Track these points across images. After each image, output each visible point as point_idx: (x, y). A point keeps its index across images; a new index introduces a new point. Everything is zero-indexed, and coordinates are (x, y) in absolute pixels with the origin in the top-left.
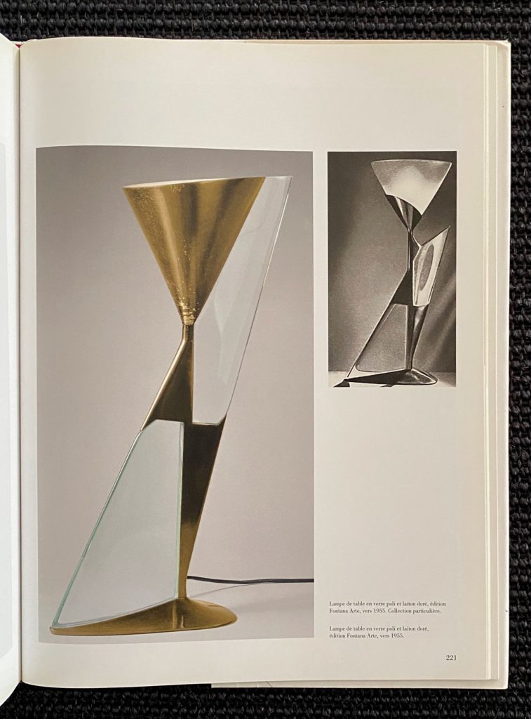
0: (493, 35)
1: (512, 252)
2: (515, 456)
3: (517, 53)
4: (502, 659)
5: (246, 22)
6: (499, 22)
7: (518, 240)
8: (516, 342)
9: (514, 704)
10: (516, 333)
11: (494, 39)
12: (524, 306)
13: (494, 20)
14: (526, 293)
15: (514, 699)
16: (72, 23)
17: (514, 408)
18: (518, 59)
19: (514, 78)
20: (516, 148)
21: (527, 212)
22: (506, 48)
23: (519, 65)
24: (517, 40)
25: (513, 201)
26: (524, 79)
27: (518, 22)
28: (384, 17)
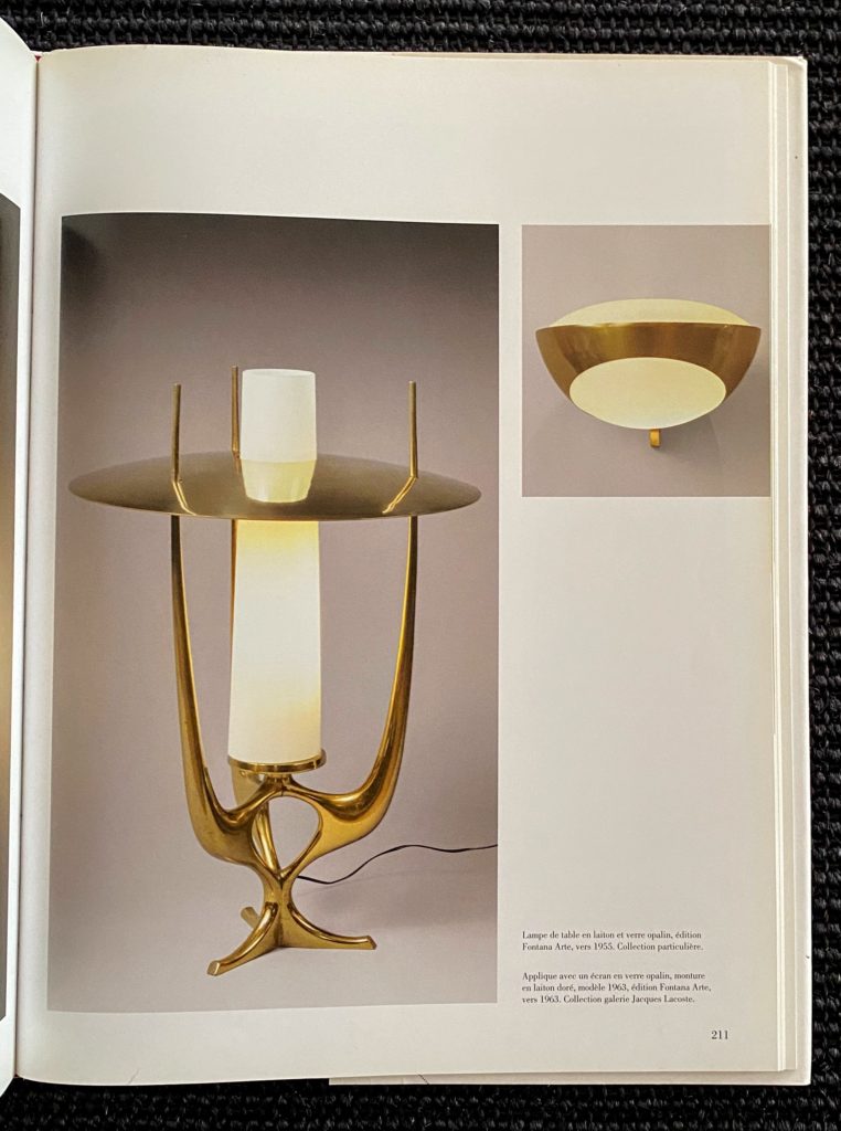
0: (778, 48)
1: (811, 383)
2: (819, 705)
3: (817, 75)
4: (802, 1036)
5: (395, 25)
6: (789, 28)
7: (821, 364)
8: (819, 524)
9: (821, 1109)
10: (818, 510)
11: (781, 54)
12: (831, 465)
13: (780, 25)
14: (834, 447)
15: (821, 1102)
16: (122, 24)
17: (818, 629)
18: (818, 85)
19: (812, 114)
20: (816, 221)
21: (834, 321)
22: (800, 68)
23: (820, 95)
24: (816, 56)
25: (812, 303)
26: (828, 116)
27: (818, 29)
28: (609, 20)
